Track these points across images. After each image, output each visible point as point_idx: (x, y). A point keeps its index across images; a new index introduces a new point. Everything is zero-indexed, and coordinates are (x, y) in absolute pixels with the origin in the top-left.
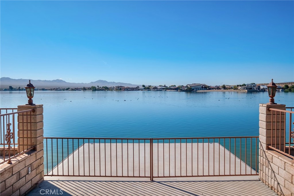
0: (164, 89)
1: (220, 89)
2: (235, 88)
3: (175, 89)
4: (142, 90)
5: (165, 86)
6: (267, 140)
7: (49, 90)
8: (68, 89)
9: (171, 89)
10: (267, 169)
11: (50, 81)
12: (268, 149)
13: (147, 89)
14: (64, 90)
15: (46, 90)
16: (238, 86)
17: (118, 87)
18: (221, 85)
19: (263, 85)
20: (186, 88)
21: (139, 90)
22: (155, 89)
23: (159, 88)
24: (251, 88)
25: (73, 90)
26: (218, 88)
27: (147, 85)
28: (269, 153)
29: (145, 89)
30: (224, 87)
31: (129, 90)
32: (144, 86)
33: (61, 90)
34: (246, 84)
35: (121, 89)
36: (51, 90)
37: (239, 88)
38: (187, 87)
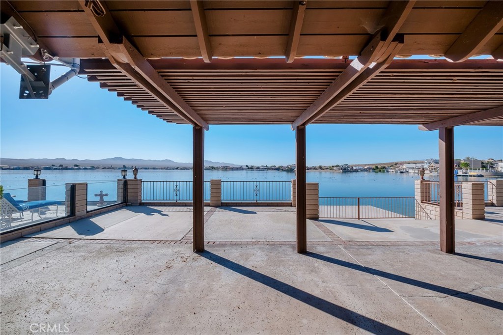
0: (266, 169)
1: (317, 169)
2: (331, 168)
3: (276, 169)
4: (246, 169)
5: (266, 166)
6: (422, 197)
7: (160, 169)
8: (177, 168)
9: (272, 169)
10: (422, 213)
11: (159, 161)
12: (422, 202)
13: (252, 168)
14: (173, 169)
15: (157, 169)
16: (333, 166)
17: (224, 167)
18: (317, 165)
19: (355, 166)
20: (287, 169)
21: (243, 169)
22: (258, 168)
23: (261, 168)
24: (345, 169)
25: (182, 169)
26: (315, 168)
27: (250, 165)
28: (423, 205)
29: (248, 169)
30: (321, 168)
31: (234, 170)
32: (247, 166)
33: (171, 169)
34: (340, 165)
35: (226, 169)
36: (162, 169)
37: (335, 168)
38: (287, 167)
